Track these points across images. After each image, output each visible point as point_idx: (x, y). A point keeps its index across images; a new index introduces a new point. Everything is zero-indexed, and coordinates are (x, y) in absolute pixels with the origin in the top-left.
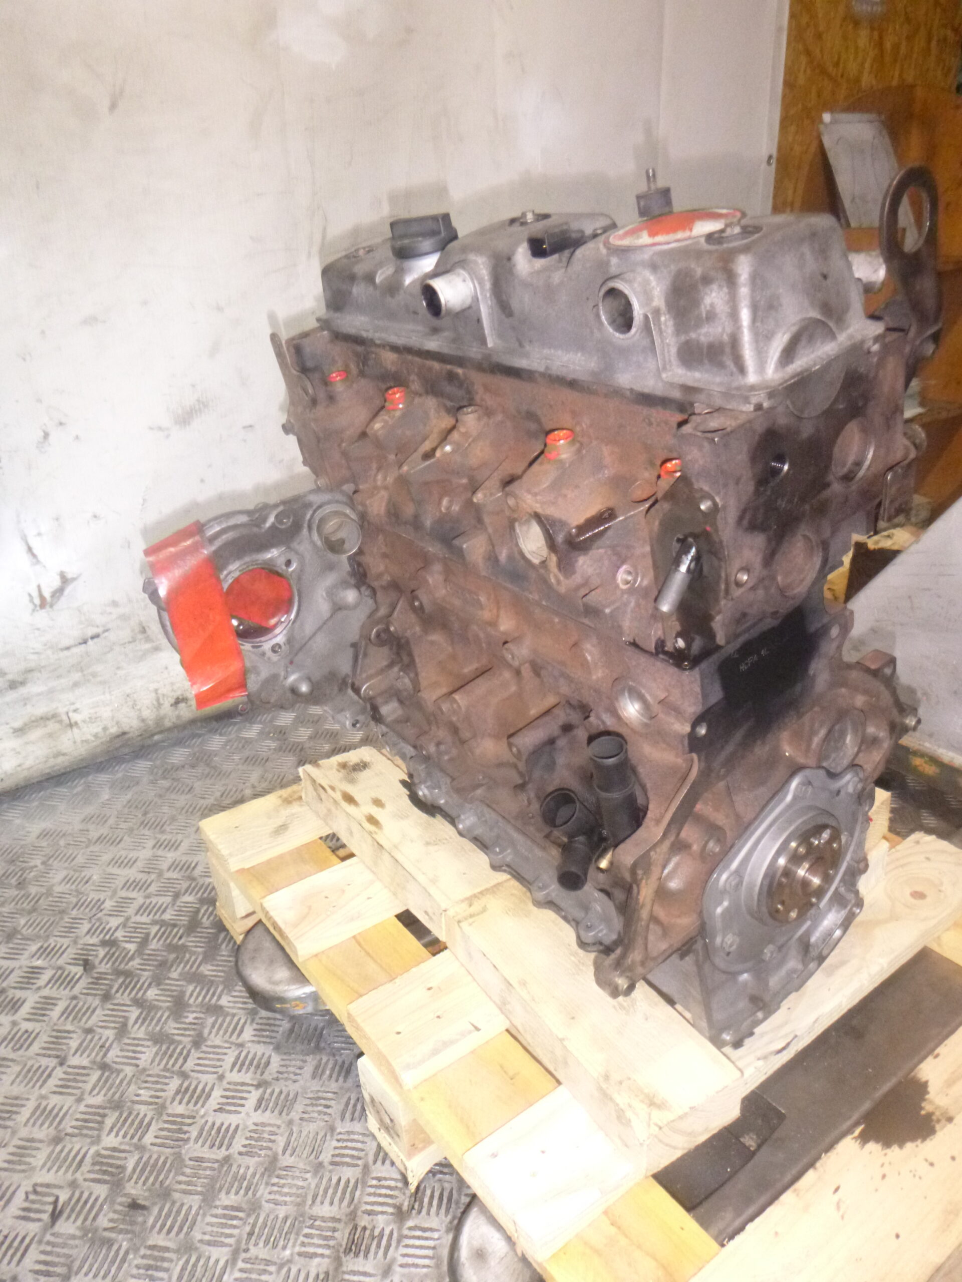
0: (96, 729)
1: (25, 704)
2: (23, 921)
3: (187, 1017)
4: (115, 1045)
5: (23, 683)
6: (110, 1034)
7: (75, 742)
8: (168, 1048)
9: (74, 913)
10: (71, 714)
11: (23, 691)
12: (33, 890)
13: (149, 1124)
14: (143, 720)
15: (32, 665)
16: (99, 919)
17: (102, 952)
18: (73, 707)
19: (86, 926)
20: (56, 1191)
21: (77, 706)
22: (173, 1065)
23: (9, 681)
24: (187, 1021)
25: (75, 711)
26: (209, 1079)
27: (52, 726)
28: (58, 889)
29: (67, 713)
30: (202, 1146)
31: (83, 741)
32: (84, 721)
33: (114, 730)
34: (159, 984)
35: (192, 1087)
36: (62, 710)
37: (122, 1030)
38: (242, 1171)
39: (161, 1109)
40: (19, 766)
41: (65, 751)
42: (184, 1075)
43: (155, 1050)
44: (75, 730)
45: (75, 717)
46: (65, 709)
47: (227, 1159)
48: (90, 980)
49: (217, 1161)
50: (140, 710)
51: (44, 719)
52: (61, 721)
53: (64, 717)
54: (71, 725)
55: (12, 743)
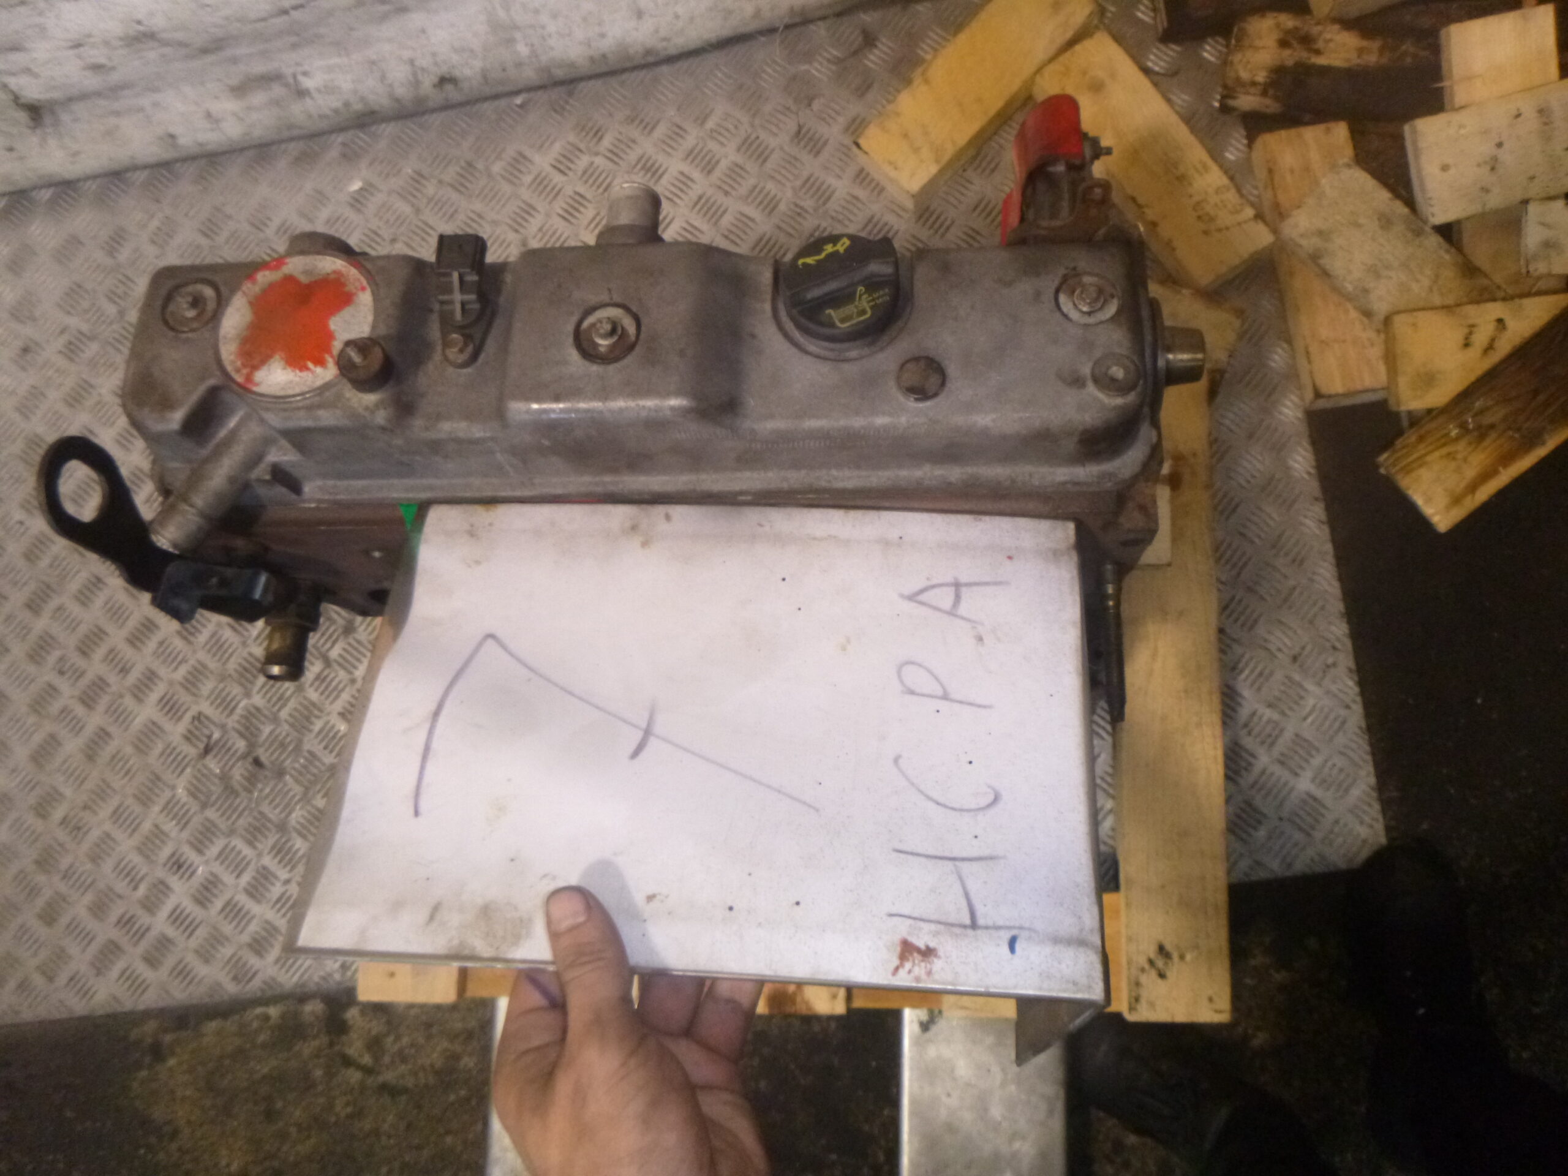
0: (335, 102)
5: (219, 49)
7: (309, 114)
10: (300, 78)
11: (226, 54)
14: (397, 100)
15: (221, 35)
18: (300, 69)
20: (212, 727)
21: (306, 68)
23: (197, 49)
25: (305, 74)
27: (277, 90)
29: (294, 76)
32: (319, 91)
33: (358, 107)
35: (329, 679)
36: (288, 71)
44: (308, 101)
45: (308, 83)
46: (290, 71)
50: (391, 86)
51: (267, 79)
52: (287, 85)
53: (291, 81)
54: (302, 93)
55: (231, 105)
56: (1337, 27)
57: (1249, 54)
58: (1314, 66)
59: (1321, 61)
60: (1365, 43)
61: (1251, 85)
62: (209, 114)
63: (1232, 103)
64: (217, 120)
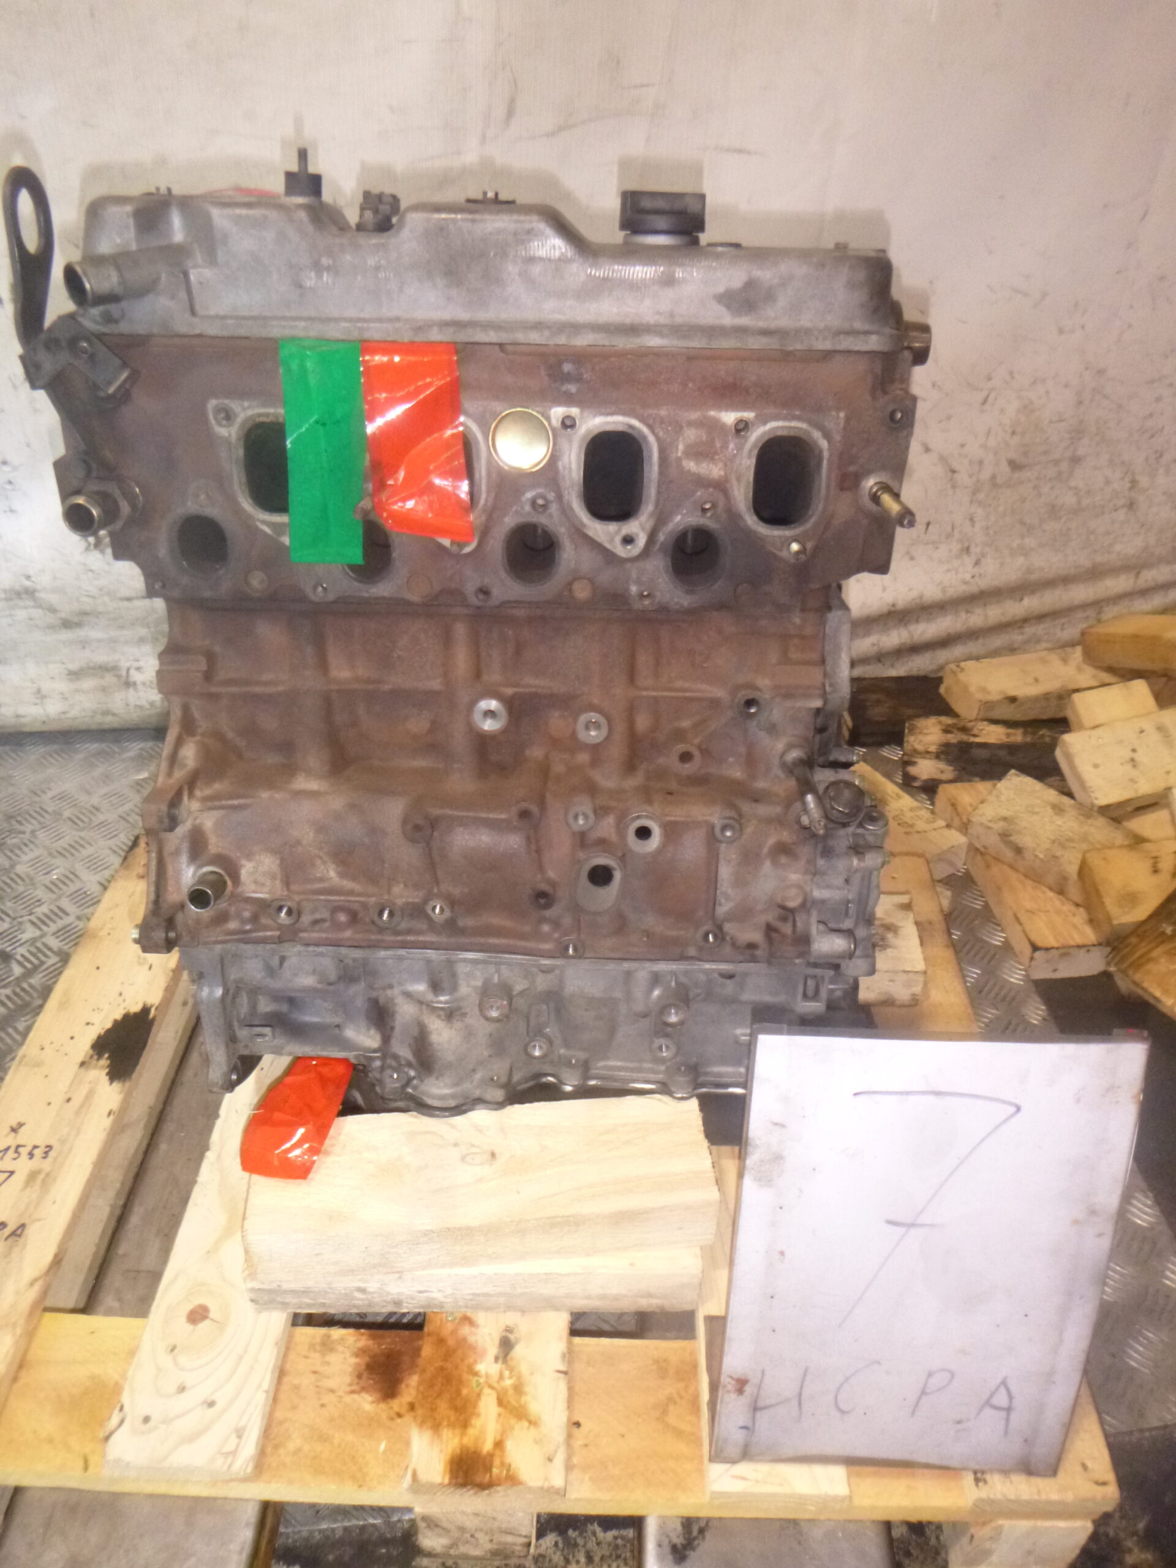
0: (154, 696)
1: (84, 647)
5: (79, 625)
7: (127, 705)
9: (8, 905)
10: (132, 672)
11: (81, 633)
15: (88, 608)
16: (21, 923)
18: (136, 664)
19: (6, 924)
21: (141, 664)
23: (61, 619)
25: (138, 669)
27: (109, 679)
29: (128, 670)
31: (136, 706)
32: (144, 684)
36: (124, 664)
40: (64, 713)
41: (116, 712)
44: (131, 690)
45: (137, 676)
46: (127, 664)
51: (104, 669)
52: (119, 676)
53: (124, 673)
54: (128, 684)
55: (63, 686)
56: (985, 723)
57: (921, 737)
58: (973, 743)
59: (977, 740)
60: (1010, 731)
61: (926, 754)
62: (39, 691)
63: (913, 770)
64: (44, 697)
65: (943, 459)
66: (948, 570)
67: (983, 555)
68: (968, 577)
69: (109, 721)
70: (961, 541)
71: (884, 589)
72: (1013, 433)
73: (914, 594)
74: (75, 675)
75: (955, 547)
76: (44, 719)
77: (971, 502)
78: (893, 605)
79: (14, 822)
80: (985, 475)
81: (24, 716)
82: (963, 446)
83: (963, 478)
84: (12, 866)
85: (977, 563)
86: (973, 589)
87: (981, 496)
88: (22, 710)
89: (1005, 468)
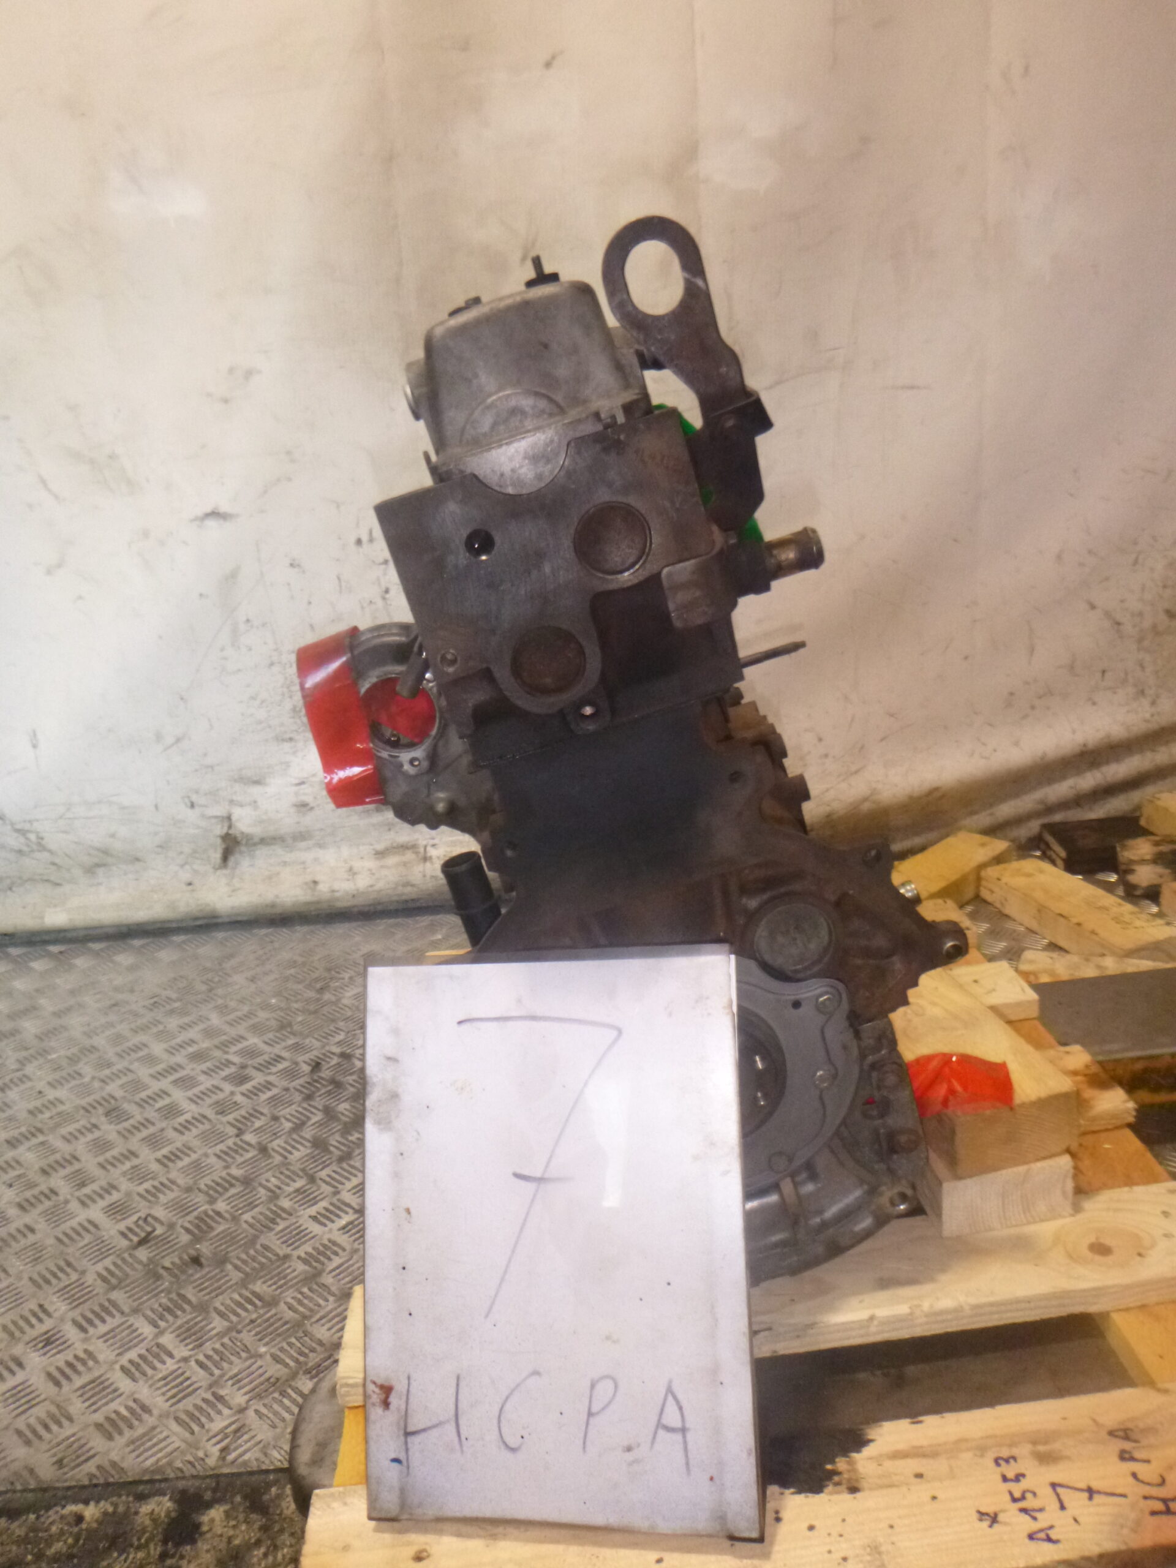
1: (390, 830)
2: (300, 1019)
3: (352, 1135)
4: (283, 1137)
6: (288, 1125)
7: (424, 876)
8: (319, 1154)
9: (341, 1024)
10: (429, 848)
12: (327, 996)
13: (256, 1206)
16: (355, 1035)
17: (335, 1060)
18: (432, 842)
19: (341, 1036)
20: (157, 1225)
21: (436, 841)
22: (311, 1169)
24: (350, 1138)
25: (433, 846)
26: (326, 1189)
27: (409, 856)
28: (345, 1001)
29: (425, 847)
30: (278, 1239)
31: (432, 877)
34: (355, 1101)
35: (310, 1191)
37: (298, 1127)
38: (288, 1271)
39: (274, 1196)
40: (371, 886)
41: (414, 882)
42: (312, 1179)
43: (309, 1151)
44: (428, 864)
46: (424, 843)
47: (287, 1257)
48: (309, 1080)
49: (277, 1255)
53: (422, 850)
54: (426, 859)
55: (370, 863)
57: (1134, 852)
61: (1142, 862)
62: (351, 869)
63: (1132, 879)
64: (355, 874)
65: (1108, 614)
66: (1128, 712)
67: (1158, 696)
68: (1147, 716)
69: (409, 892)
70: (1135, 685)
71: (1074, 732)
72: (1165, 587)
73: (1101, 734)
74: (380, 854)
75: (1130, 690)
76: (355, 892)
77: (1139, 650)
78: (1085, 745)
79: (333, 973)
80: (1147, 624)
81: (337, 891)
82: (1122, 601)
83: (1128, 628)
84: (339, 1000)
85: (1153, 703)
86: (1154, 726)
87: (1146, 643)
88: (336, 886)
89: (1163, 618)
